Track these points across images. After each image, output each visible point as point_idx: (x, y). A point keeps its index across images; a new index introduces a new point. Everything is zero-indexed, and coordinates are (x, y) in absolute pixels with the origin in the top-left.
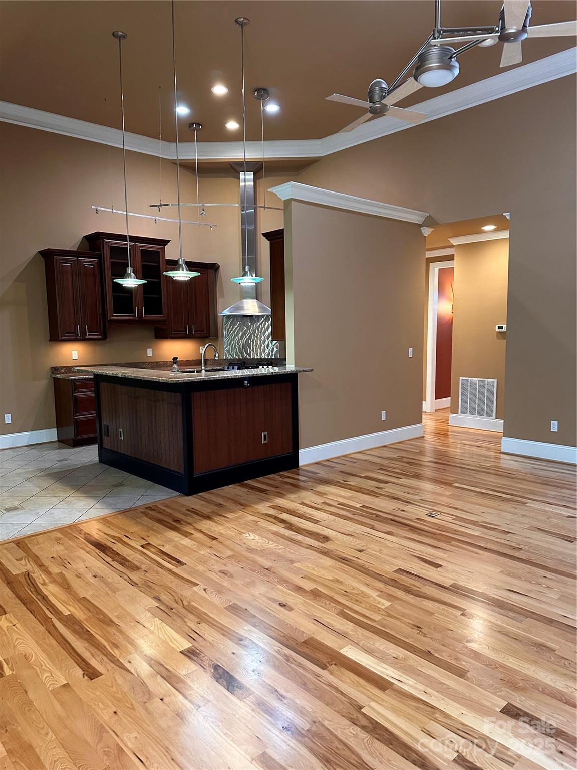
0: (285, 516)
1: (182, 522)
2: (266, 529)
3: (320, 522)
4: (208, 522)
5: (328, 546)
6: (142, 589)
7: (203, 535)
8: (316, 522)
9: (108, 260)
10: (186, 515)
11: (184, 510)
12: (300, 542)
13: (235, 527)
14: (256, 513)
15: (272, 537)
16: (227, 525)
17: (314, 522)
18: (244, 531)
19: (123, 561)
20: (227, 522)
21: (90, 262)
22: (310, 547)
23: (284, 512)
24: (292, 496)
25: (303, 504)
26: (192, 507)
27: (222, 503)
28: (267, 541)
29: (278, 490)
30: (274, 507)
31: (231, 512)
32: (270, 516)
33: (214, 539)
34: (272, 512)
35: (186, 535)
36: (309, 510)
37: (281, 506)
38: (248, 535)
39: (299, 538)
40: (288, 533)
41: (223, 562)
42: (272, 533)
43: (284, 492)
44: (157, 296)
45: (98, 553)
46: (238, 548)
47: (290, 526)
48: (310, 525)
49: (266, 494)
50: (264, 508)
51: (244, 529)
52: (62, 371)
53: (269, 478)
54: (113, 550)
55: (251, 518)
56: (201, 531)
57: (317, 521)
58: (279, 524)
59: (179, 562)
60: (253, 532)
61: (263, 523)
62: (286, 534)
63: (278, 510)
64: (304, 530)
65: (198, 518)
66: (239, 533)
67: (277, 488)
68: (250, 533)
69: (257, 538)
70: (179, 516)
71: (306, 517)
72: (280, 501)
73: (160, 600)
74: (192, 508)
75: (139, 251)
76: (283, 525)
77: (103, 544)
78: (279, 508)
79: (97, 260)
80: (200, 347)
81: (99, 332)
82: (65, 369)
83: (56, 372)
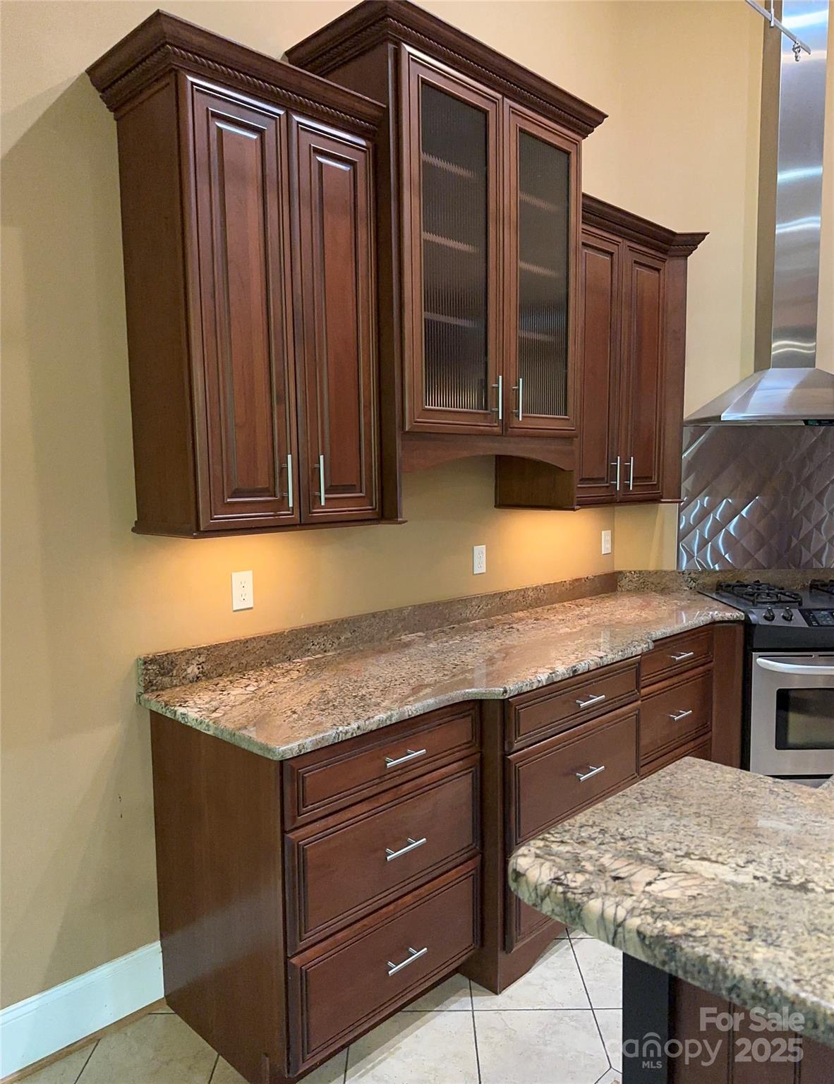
21: (337, 146)
44: (553, 339)
52: (192, 671)
75: (515, 136)
79: (363, 142)
80: (603, 532)
81: (364, 490)
82: (202, 659)
83: (166, 679)
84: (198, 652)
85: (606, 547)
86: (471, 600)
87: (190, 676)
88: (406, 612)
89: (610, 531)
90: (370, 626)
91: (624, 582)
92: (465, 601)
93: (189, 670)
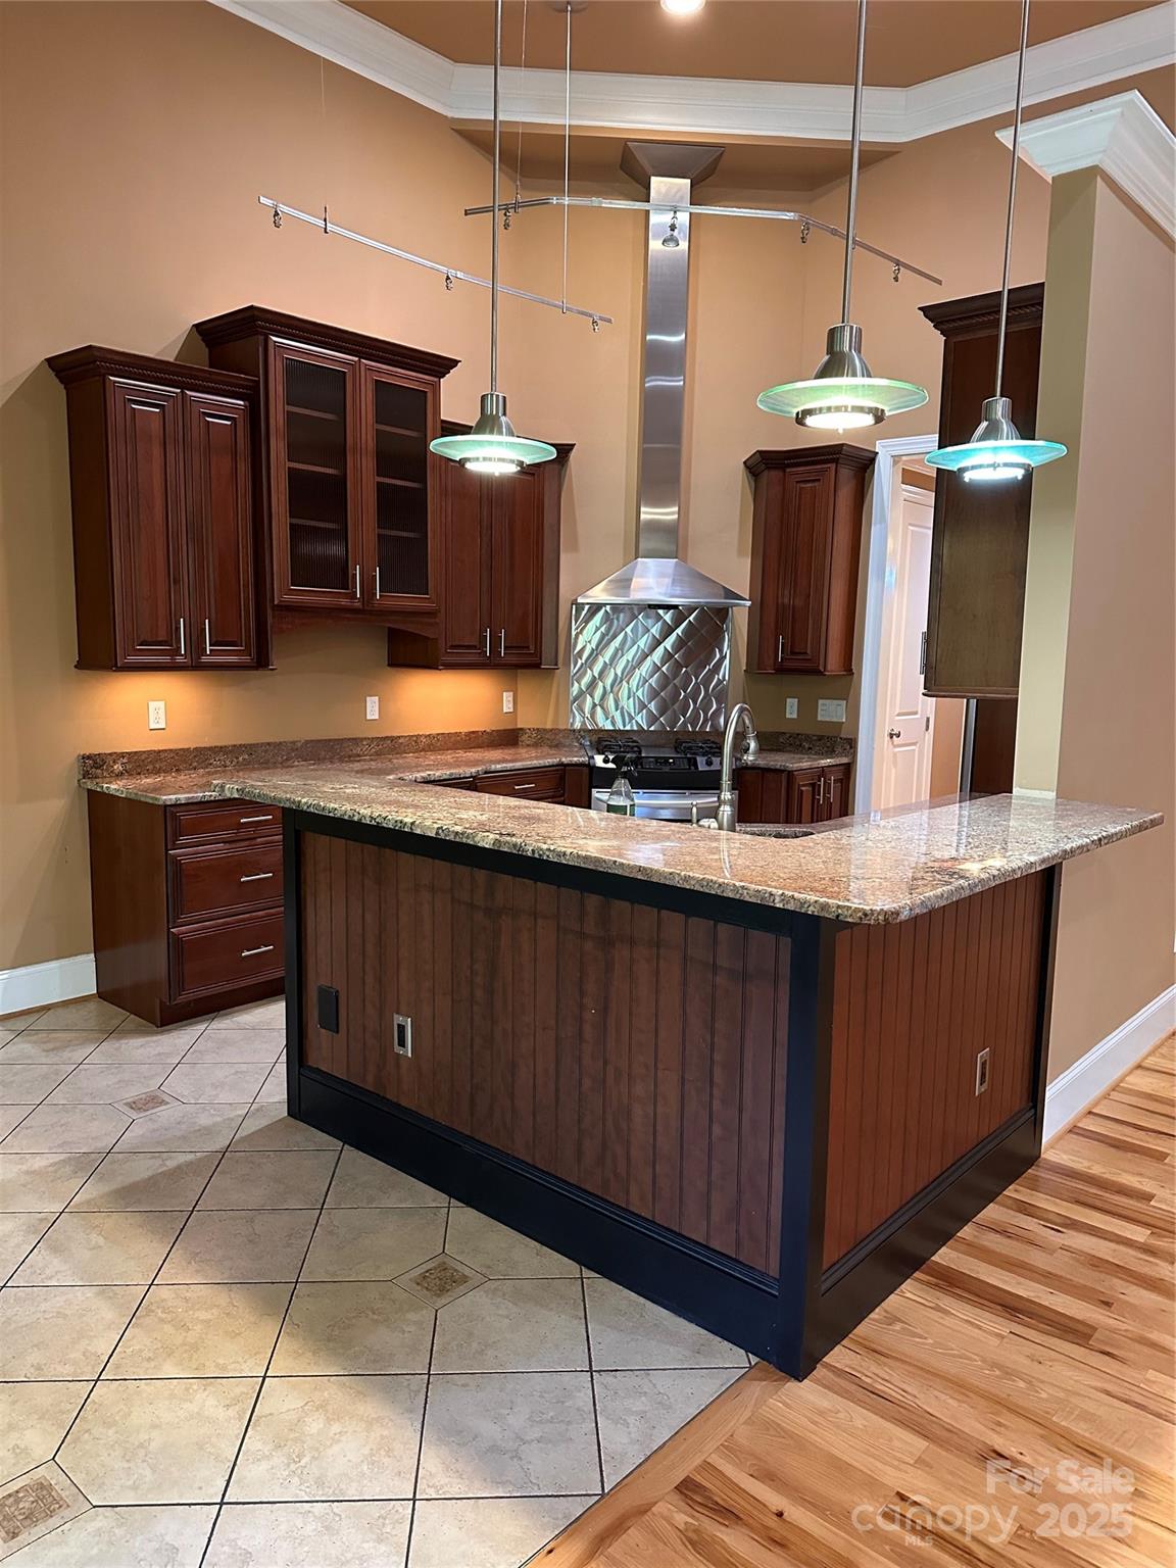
9: (280, 407)
21: (222, 408)
44: (411, 535)
52: (118, 767)
75: (371, 386)
79: (242, 403)
80: (505, 694)
81: (244, 644)
82: (125, 761)
83: (99, 771)
84: (123, 755)
85: (508, 707)
86: (362, 739)
87: (116, 772)
88: (299, 745)
89: (512, 693)
90: (266, 751)
91: (524, 738)
92: (356, 741)
93: (115, 767)
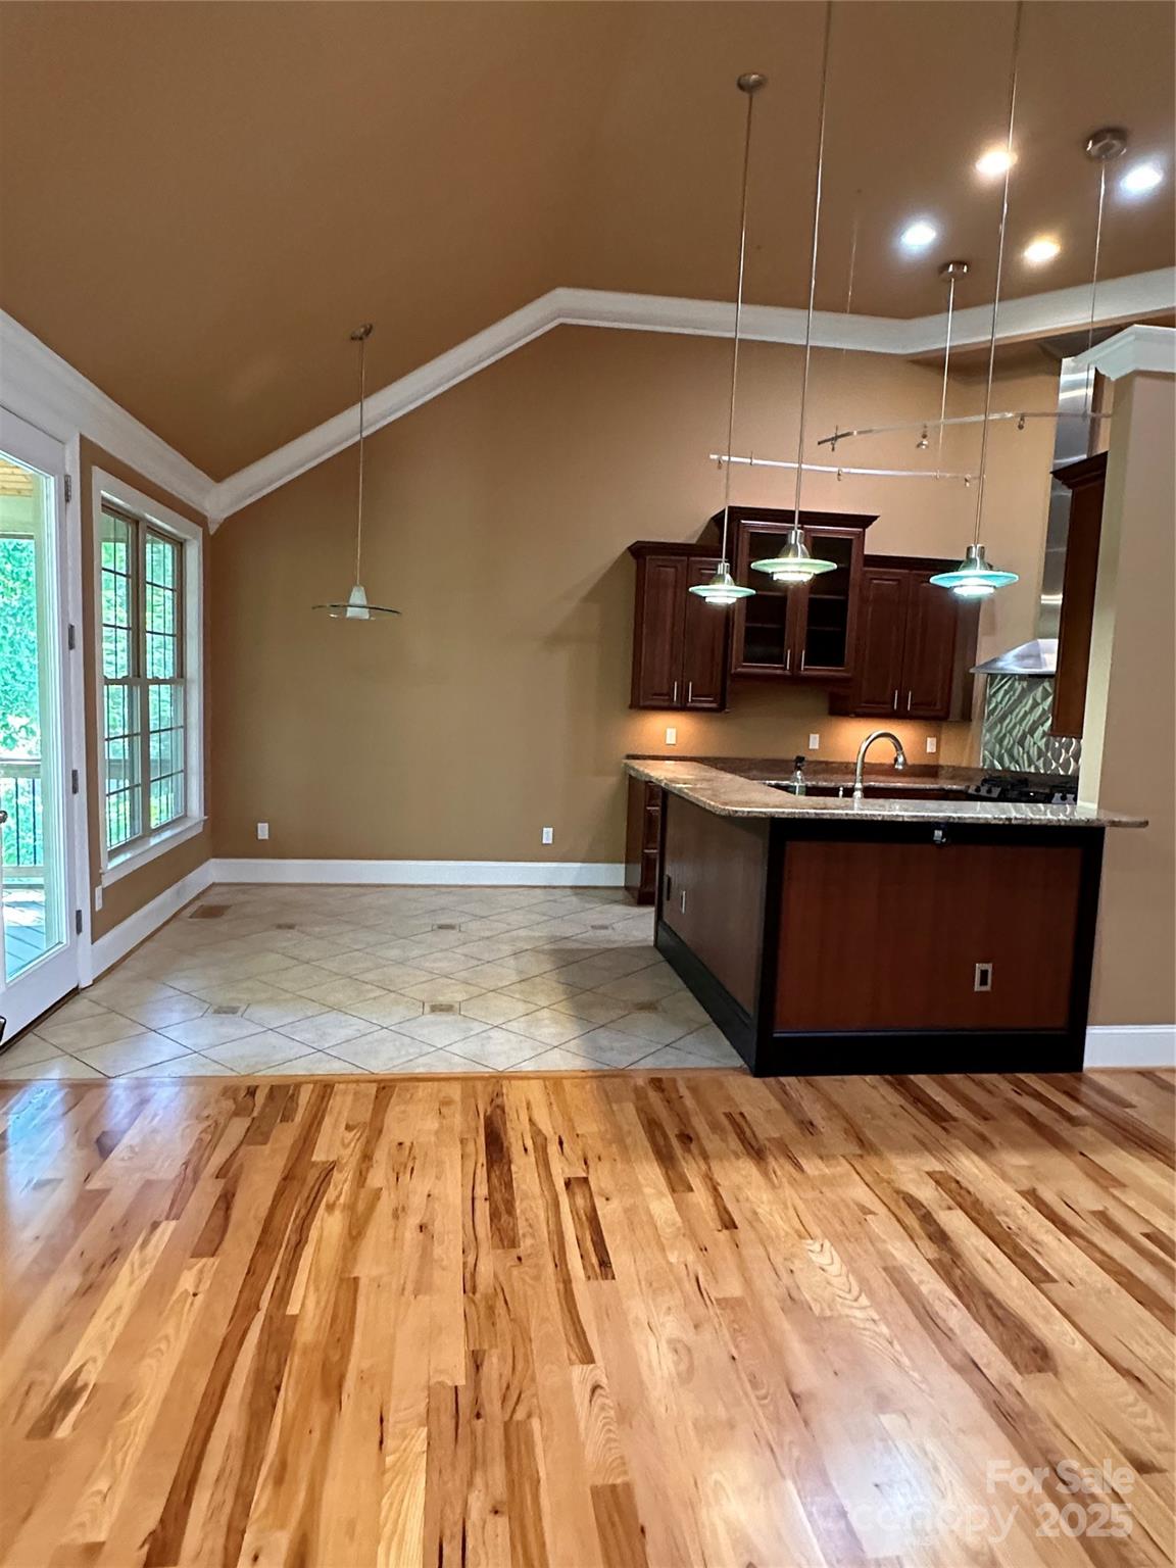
0: (956, 1222)
1: (693, 1146)
2: (879, 1245)
3: (1053, 1281)
4: (747, 1168)
5: (1034, 1391)
6: (472, 1311)
7: (711, 1201)
8: (1039, 1277)
10: (715, 1127)
11: (720, 1112)
12: (949, 1335)
13: (801, 1206)
14: (882, 1180)
15: (878, 1279)
16: (788, 1192)
17: (1035, 1274)
18: (815, 1230)
19: (502, 1207)
20: (793, 1182)
22: (970, 1368)
23: (961, 1207)
24: (1014, 1160)
25: (1032, 1196)
26: (744, 1110)
27: (819, 1122)
28: (856, 1289)
29: (982, 1127)
30: (940, 1180)
31: (821, 1158)
32: (912, 1203)
33: (729, 1224)
34: (927, 1193)
35: (678, 1185)
36: (1041, 1226)
37: (964, 1183)
38: (817, 1247)
39: (956, 1316)
40: (932, 1285)
41: (701, 1310)
42: (885, 1269)
43: (996, 1140)
45: (479, 1165)
46: (764, 1282)
47: (950, 1262)
48: (1014, 1283)
49: (944, 1128)
50: (912, 1173)
51: (819, 1220)
53: (980, 1084)
54: (510, 1169)
55: (860, 1193)
56: (715, 1190)
57: (1046, 1274)
58: (925, 1243)
59: (605, 1263)
60: (837, 1240)
61: (881, 1224)
62: (924, 1289)
63: (949, 1192)
64: (988, 1295)
65: (735, 1143)
66: (797, 1231)
67: (986, 1119)
68: (827, 1244)
69: (836, 1268)
70: (700, 1125)
71: (1016, 1247)
72: (970, 1167)
73: (478, 1368)
74: (742, 1114)
76: (931, 1251)
77: (505, 1145)
78: (953, 1185)
80: (929, 739)
81: (713, 697)
85: (931, 748)
89: (935, 739)
91: (942, 771)
